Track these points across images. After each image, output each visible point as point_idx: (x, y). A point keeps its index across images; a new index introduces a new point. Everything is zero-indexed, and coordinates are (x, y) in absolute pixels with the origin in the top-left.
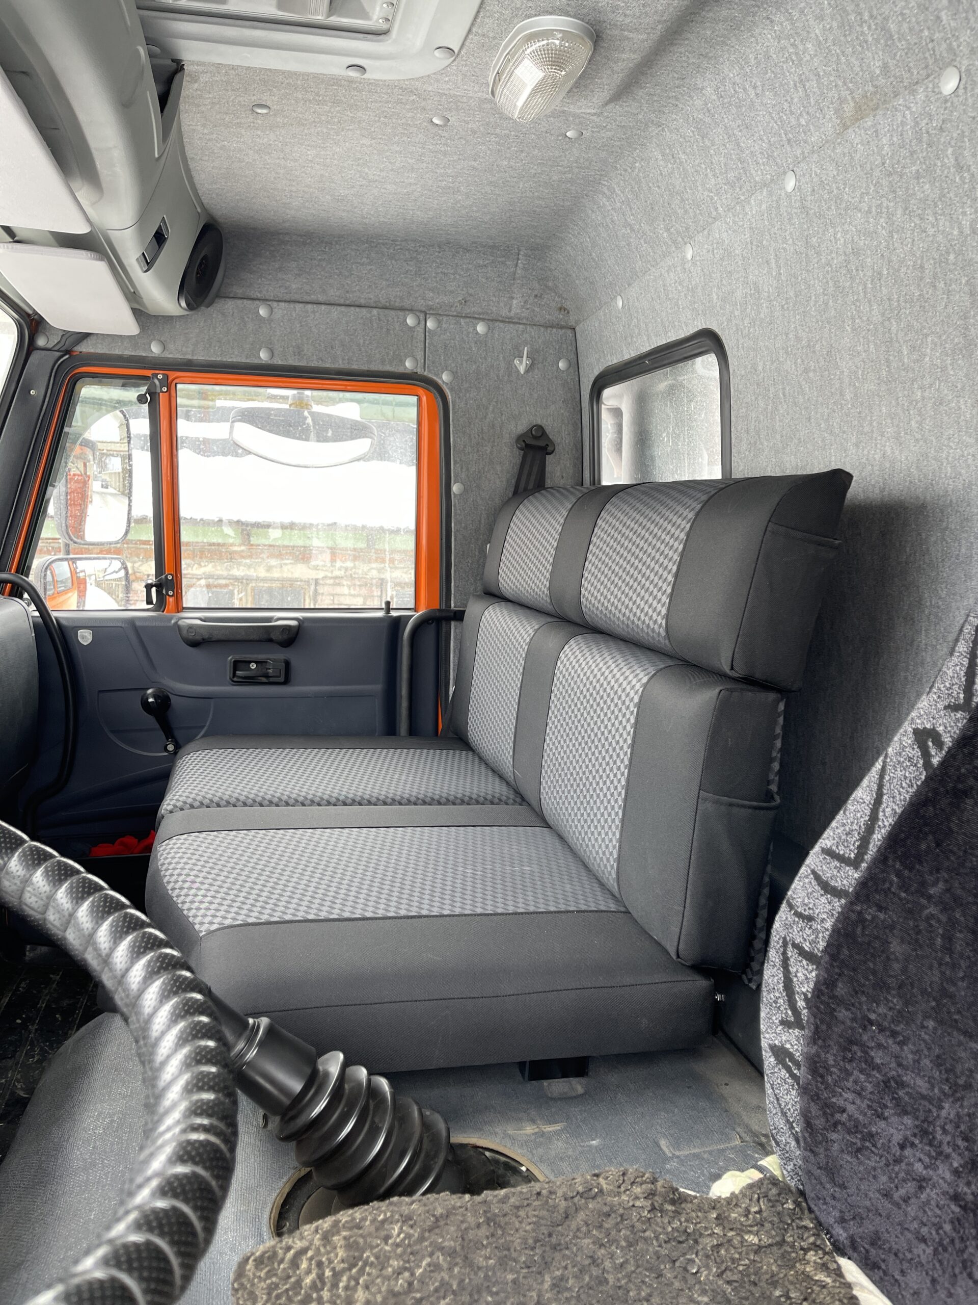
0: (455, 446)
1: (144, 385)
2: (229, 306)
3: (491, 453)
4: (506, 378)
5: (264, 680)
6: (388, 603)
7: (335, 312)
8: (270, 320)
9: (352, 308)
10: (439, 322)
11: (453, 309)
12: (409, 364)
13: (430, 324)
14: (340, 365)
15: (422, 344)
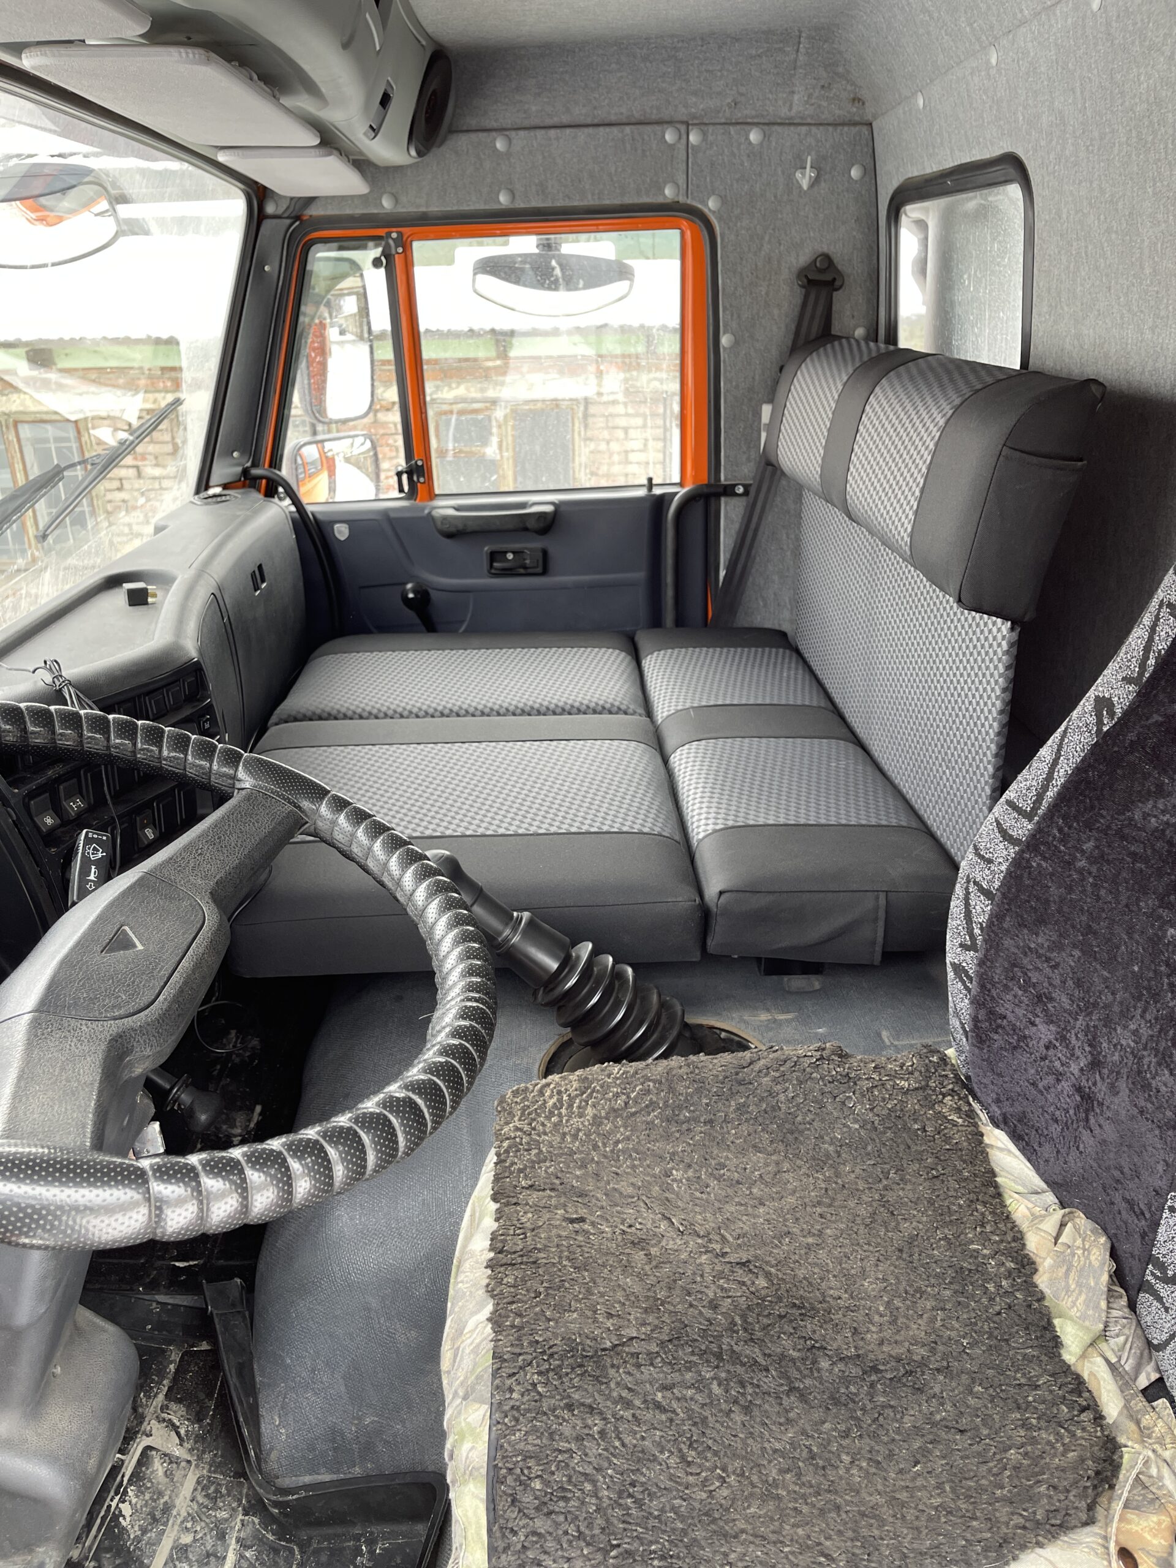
0: (724, 289)
1: (376, 246)
2: (462, 142)
3: (767, 294)
4: (785, 198)
5: (522, 571)
6: (650, 480)
7: (582, 134)
8: (508, 154)
9: (601, 129)
10: (704, 134)
11: (721, 115)
12: (669, 192)
13: (693, 138)
14: (590, 201)
15: (684, 165)
